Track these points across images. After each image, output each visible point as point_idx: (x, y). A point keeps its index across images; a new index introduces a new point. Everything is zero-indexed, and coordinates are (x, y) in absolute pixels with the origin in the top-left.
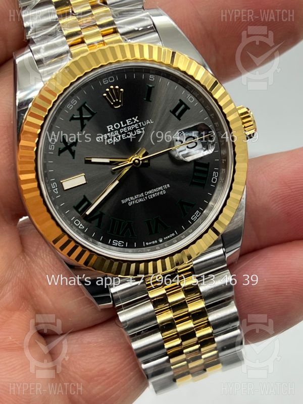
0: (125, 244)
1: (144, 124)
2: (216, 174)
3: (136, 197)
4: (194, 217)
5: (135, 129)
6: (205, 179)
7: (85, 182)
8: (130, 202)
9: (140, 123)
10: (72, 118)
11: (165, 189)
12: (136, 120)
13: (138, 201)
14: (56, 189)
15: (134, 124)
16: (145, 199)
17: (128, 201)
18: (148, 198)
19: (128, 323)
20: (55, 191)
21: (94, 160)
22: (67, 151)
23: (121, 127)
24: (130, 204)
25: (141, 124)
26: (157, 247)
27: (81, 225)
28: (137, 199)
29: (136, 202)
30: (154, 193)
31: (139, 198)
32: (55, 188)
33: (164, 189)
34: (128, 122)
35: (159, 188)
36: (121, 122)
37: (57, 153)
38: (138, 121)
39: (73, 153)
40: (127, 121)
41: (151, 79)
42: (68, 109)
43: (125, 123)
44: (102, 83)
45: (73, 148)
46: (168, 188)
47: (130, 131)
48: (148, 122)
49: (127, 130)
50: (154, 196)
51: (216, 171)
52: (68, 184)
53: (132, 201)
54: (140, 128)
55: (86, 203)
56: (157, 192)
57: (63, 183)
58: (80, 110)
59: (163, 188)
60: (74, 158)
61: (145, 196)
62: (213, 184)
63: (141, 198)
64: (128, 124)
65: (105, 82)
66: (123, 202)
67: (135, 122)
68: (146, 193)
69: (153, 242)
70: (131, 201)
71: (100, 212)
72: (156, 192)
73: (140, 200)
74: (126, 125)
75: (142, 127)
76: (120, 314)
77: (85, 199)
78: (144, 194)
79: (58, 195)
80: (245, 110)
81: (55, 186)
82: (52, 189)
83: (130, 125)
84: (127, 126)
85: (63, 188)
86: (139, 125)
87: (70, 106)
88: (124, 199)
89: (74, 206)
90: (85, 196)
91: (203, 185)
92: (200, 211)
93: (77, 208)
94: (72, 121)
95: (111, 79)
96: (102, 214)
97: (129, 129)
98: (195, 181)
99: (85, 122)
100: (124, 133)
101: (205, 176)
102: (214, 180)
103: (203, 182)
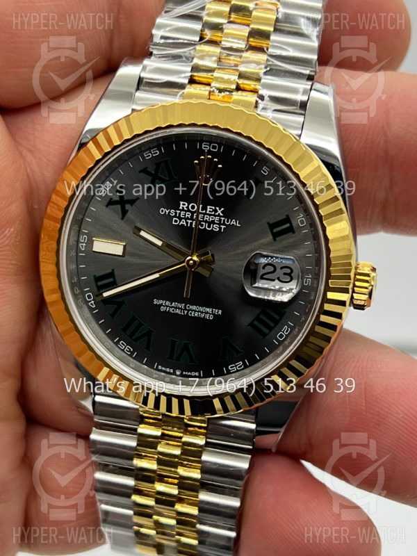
0: (133, 353)
1: (228, 222)
2: (288, 330)
3: (173, 304)
5: (213, 222)
6: (271, 329)
7: (121, 254)
8: (164, 306)
9: (223, 219)
10: (145, 171)
11: (214, 315)
12: (219, 212)
13: (173, 310)
14: (84, 244)
15: (215, 216)
16: (184, 312)
17: (162, 305)
18: (187, 313)
20: (82, 246)
21: (142, 233)
22: (119, 206)
23: (197, 212)
24: (163, 309)
25: (224, 220)
26: (168, 377)
27: (93, 302)
28: (175, 308)
29: (171, 310)
30: (198, 312)
31: (176, 308)
32: (83, 243)
33: (212, 314)
34: (208, 210)
35: (208, 310)
36: (201, 206)
37: (106, 203)
38: (221, 214)
39: (124, 212)
40: (209, 207)
41: (264, 171)
42: (143, 157)
43: (205, 208)
44: (201, 146)
45: (128, 207)
46: (218, 315)
47: (206, 222)
48: (233, 222)
49: (203, 218)
50: (196, 315)
51: (289, 326)
52: (101, 246)
53: (167, 306)
54: (220, 224)
55: (111, 280)
56: (202, 312)
57: (95, 242)
58: (158, 165)
59: (212, 311)
60: (122, 219)
61: (185, 309)
62: (277, 340)
63: (179, 308)
64: (208, 212)
65: (205, 147)
66: (156, 302)
67: (217, 214)
70: (165, 305)
72: (200, 312)
73: (178, 311)
74: (204, 211)
75: (223, 225)
76: (95, 431)
77: (111, 275)
78: (185, 307)
79: (82, 252)
80: (368, 270)
81: (85, 240)
82: (78, 242)
83: (210, 215)
84: (205, 214)
85: (92, 248)
86: (220, 220)
87: (148, 155)
88: (158, 299)
89: (95, 276)
90: (113, 270)
91: (265, 335)
92: (244, 363)
93: (97, 279)
94: (142, 174)
95: (214, 147)
96: (122, 303)
97: (205, 218)
98: (256, 323)
99: (158, 182)
100: (197, 220)
101: (272, 324)
102: (281, 336)
103: (266, 331)
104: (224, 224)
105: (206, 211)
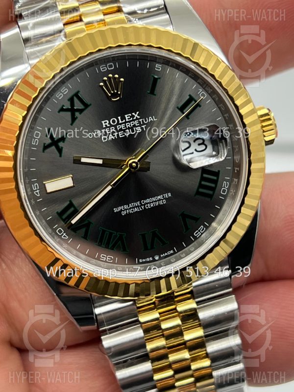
1: (146, 121)
2: (227, 184)
3: (130, 206)
4: (197, 232)
5: (135, 126)
6: (213, 189)
7: (72, 185)
8: (124, 211)
9: (141, 120)
10: (62, 110)
11: (166, 199)
12: (136, 116)
14: (38, 191)
15: (134, 120)
16: (142, 208)
17: (121, 210)
18: (144, 207)
19: (113, 350)
20: (37, 193)
21: (83, 160)
22: (54, 147)
24: (124, 213)
25: (143, 121)
27: (64, 234)
28: (133, 208)
29: (131, 211)
30: (152, 202)
31: (134, 208)
32: (36, 190)
33: (164, 199)
34: (127, 118)
35: (159, 197)
36: (119, 118)
37: (42, 149)
38: (138, 117)
39: (60, 150)
40: (126, 116)
41: (157, 68)
42: (57, 99)
43: (123, 118)
44: (99, 70)
45: (61, 144)
46: (169, 198)
47: (129, 128)
48: (150, 119)
49: (126, 127)
50: (152, 205)
51: (227, 181)
52: (52, 186)
53: (126, 210)
54: (140, 126)
55: (72, 209)
56: (156, 201)
57: (46, 185)
58: (71, 100)
59: (163, 196)
60: (60, 156)
61: (142, 205)
62: (222, 196)
63: (136, 207)
64: (127, 120)
65: (103, 68)
66: (116, 210)
67: (135, 118)
68: (143, 202)
70: (125, 209)
71: (88, 221)
72: (154, 202)
73: (136, 210)
74: (124, 121)
76: (104, 338)
77: (71, 205)
78: (141, 203)
79: (39, 198)
80: (265, 111)
81: (37, 187)
82: (32, 191)
83: (130, 122)
84: (126, 122)
85: (46, 191)
86: (139, 122)
87: (59, 95)
88: (117, 207)
89: (57, 213)
90: (70, 201)
91: (211, 196)
92: (205, 226)
93: (60, 214)
94: (61, 113)
95: (111, 66)
96: (90, 223)
97: (127, 126)
98: (201, 190)
99: (77, 114)
100: (121, 130)
101: (213, 185)
102: (224, 191)
103: (211, 192)
104: (144, 124)
105: (125, 120)
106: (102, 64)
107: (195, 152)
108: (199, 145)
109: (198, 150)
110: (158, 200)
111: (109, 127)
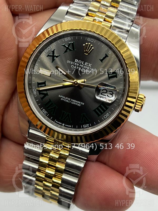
0: (47, 114)
2: (108, 115)
3: (66, 98)
4: (85, 126)
5: (87, 69)
6: (102, 113)
11: (81, 104)
12: (90, 65)
13: (66, 100)
15: (88, 67)
16: (70, 102)
17: (62, 97)
18: (71, 102)
21: (59, 69)
22: (52, 57)
23: (81, 64)
24: (62, 99)
26: (59, 126)
27: (35, 92)
28: (66, 99)
29: (65, 100)
30: (75, 102)
31: (67, 100)
34: (86, 64)
35: (79, 102)
36: (83, 62)
37: (47, 55)
38: (90, 66)
39: (53, 60)
40: (86, 63)
41: (109, 52)
42: (64, 40)
44: (87, 39)
46: (83, 105)
49: (83, 67)
50: (74, 103)
51: (109, 113)
53: (64, 98)
55: (44, 85)
56: (77, 103)
58: (69, 44)
60: (52, 62)
63: (68, 100)
64: (85, 65)
66: (59, 96)
68: (72, 100)
69: (60, 123)
71: (47, 93)
73: (67, 101)
74: (84, 64)
75: (90, 70)
77: (44, 83)
78: (70, 100)
80: (143, 97)
83: (86, 66)
84: (84, 65)
86: (90, 68)
87: (66, 39)
88: (61, 95)
89: (38, 82)
90: (45, 81)
91: (99, 115)
92: (89, 125)
93: (39, 84)
94: (63, 46)
95: (92, 40)
96: (46, 95)
98: (97, 110)
99: (68, 50)
100: (81, 67)
101: (103, 112)
102: (105, 117)
103: (100, 114)
105: (85, 64)
106: (89, 37)
107: (107, 96)
108: (110, 94)
109: (108, 96)
110: (78, 103)
111: (77, 63)
